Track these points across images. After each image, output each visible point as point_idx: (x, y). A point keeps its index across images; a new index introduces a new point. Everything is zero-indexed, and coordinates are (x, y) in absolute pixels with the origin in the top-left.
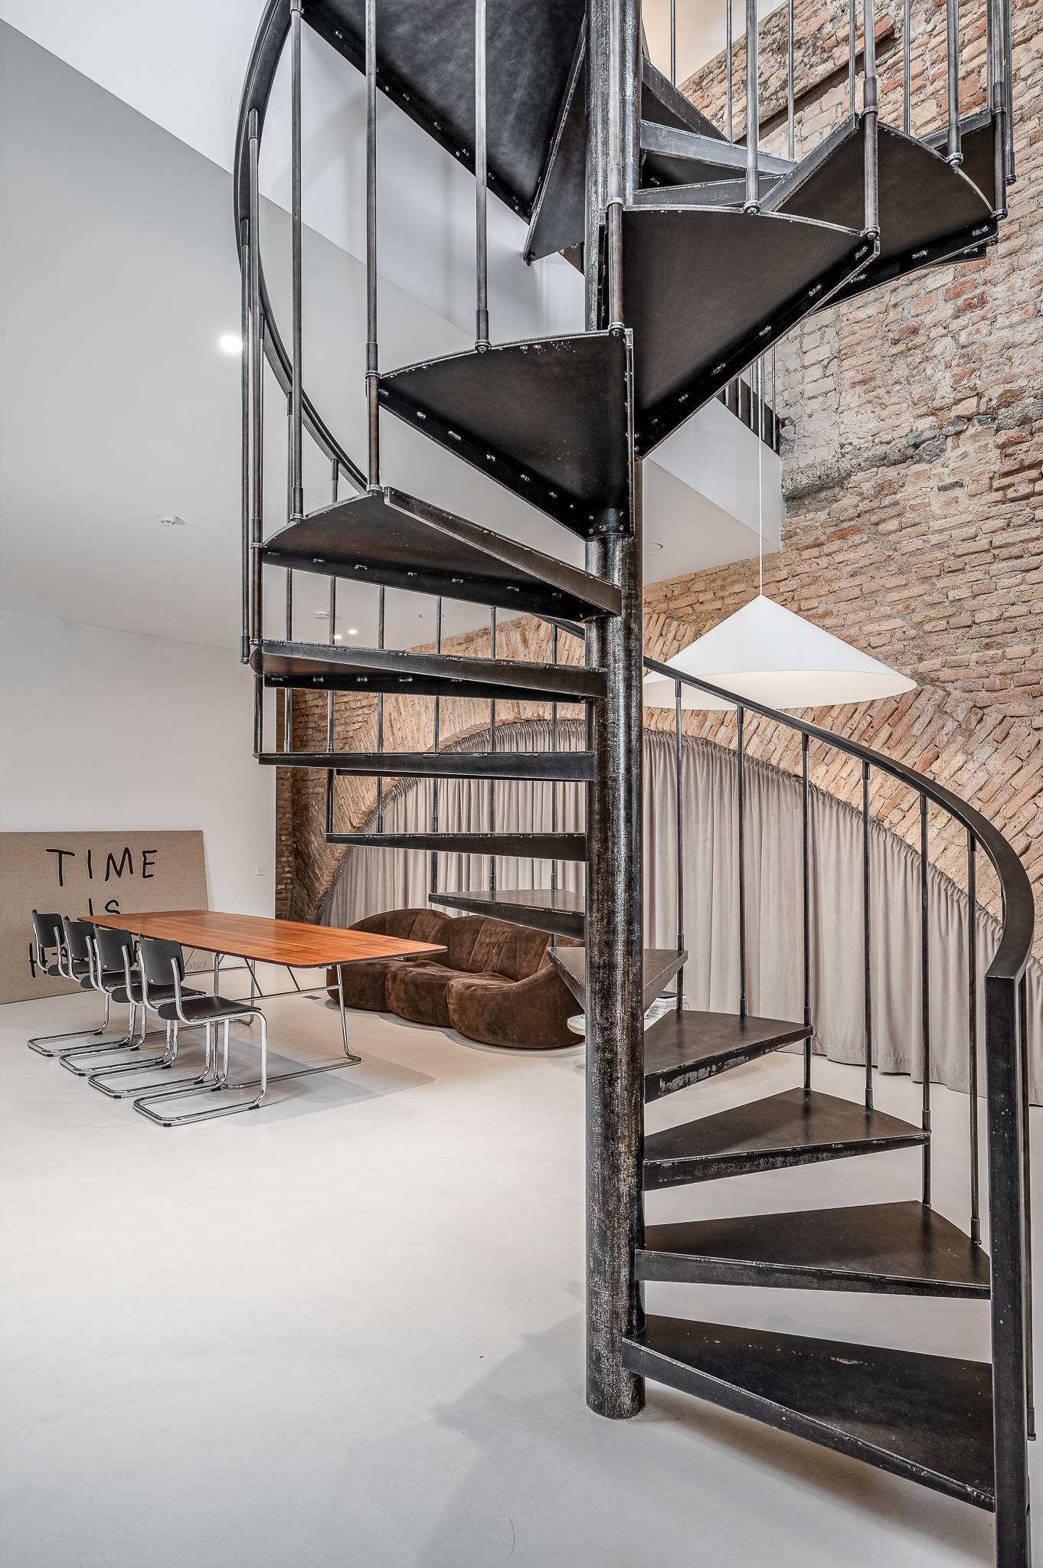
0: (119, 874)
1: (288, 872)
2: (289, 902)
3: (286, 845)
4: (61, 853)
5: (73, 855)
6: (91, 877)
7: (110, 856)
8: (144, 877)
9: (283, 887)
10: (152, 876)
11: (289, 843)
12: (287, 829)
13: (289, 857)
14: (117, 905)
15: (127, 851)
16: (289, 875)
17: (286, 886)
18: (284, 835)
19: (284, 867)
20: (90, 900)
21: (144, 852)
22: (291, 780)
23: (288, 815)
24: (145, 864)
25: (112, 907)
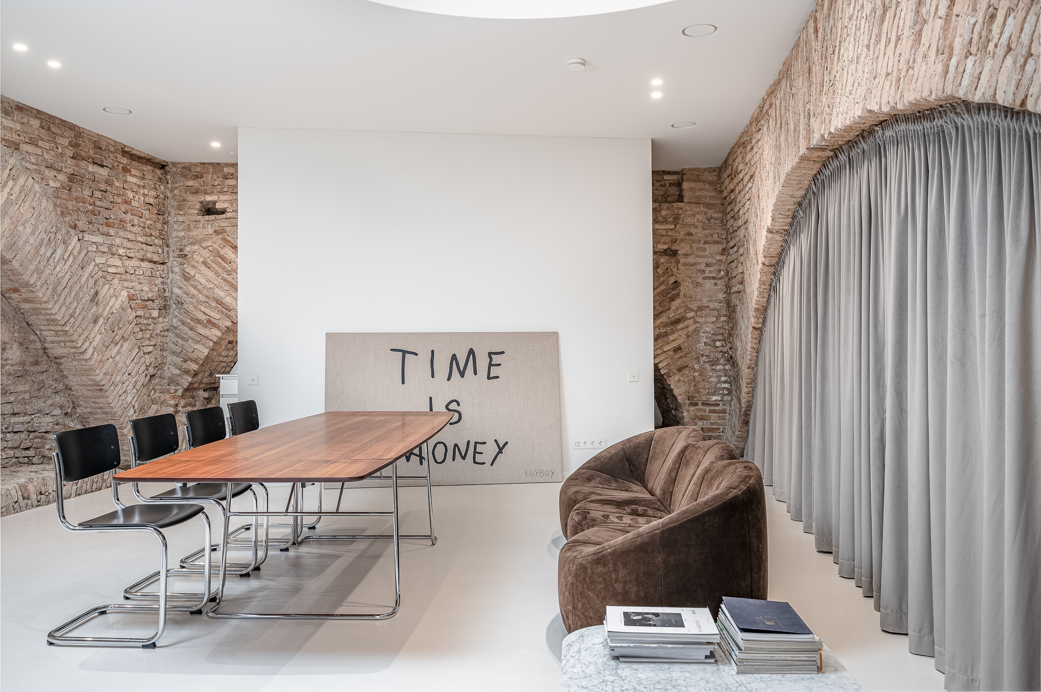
0: (462, 374)
1: (725, 382)
2: (727, 415)
3: (721, 352)
4: (404, 353)
5: (416, 354)
6: (433, 377)
7: (454, 357)
8: (489, 378)
9: (719, 398)
10: (497, 377)
11: (725, 349)
12: (722, 334)
13: (725, 365)
14: (459, 405)
15: (471, 352)
16: (726, 385)
17: (722, 397)
18: (719, 340)
19: (721, 376)
20: (431, 398)
21: (490, 354)
22: (726, 279)
23: (723, 319)
24: (490, 365)
25: (453, 406)
